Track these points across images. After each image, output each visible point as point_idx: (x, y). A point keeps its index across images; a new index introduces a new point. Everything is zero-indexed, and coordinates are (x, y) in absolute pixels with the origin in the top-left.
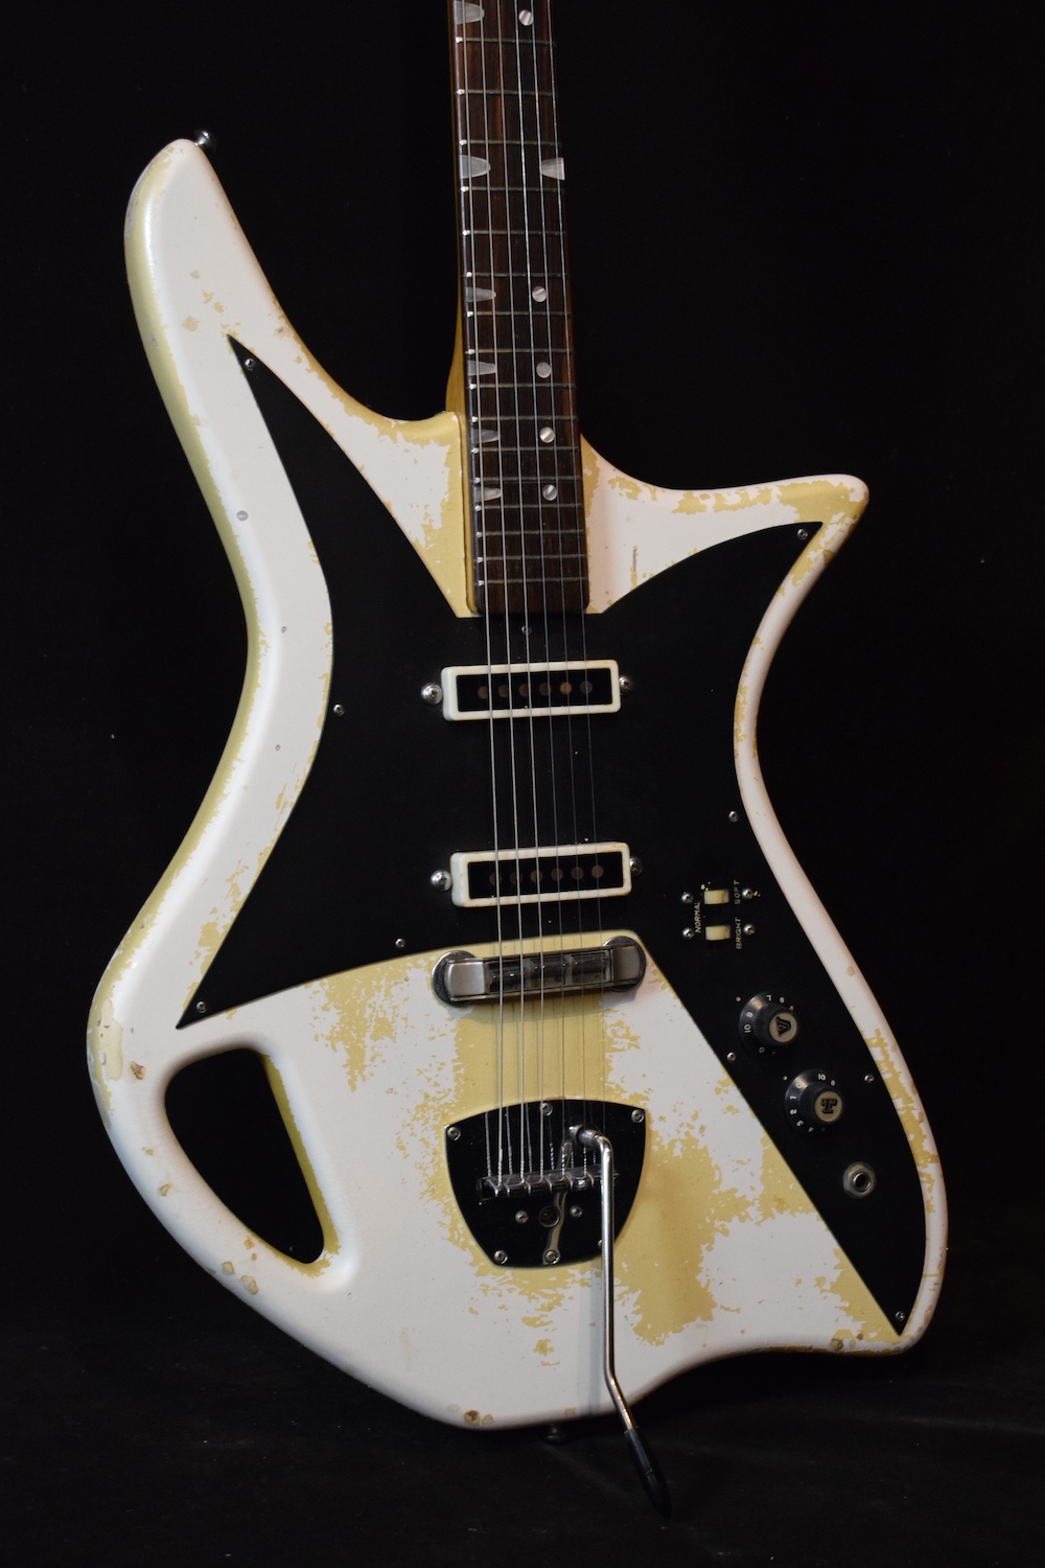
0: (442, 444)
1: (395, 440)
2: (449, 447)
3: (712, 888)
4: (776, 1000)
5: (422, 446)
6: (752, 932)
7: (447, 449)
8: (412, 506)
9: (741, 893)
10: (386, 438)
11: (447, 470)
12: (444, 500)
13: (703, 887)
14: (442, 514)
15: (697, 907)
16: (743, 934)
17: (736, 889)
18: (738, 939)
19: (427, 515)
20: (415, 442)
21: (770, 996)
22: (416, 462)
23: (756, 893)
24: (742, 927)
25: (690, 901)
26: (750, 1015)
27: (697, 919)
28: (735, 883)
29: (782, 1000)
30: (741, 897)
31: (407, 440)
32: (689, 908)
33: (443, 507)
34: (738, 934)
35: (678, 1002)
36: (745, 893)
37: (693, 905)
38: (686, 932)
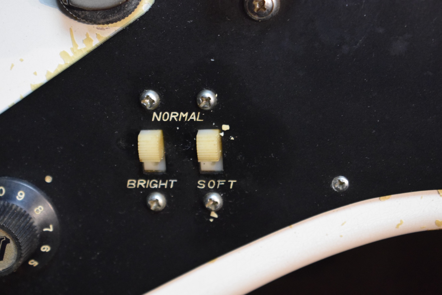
3: (224, 142)
4: (45, 238)
6: (153, 206)
9: (216, 190)
13: (226, 127)
15: (193, 117)
16: (149, 191)
17: (221, 182)
18: (142, 183)
21: (51, 229)
23: (214, 215)
24: (161, 190)
25: (203, 104)
26: (21, 196)
27: (173, 116)
28: (232, 182)
29: (46, 249)
30: (207, 191)
32: (194, 107)
34: (149, 183)
35: (41, 79)
36: (216, 198)
37: (197, 108)
38: (153, 95)
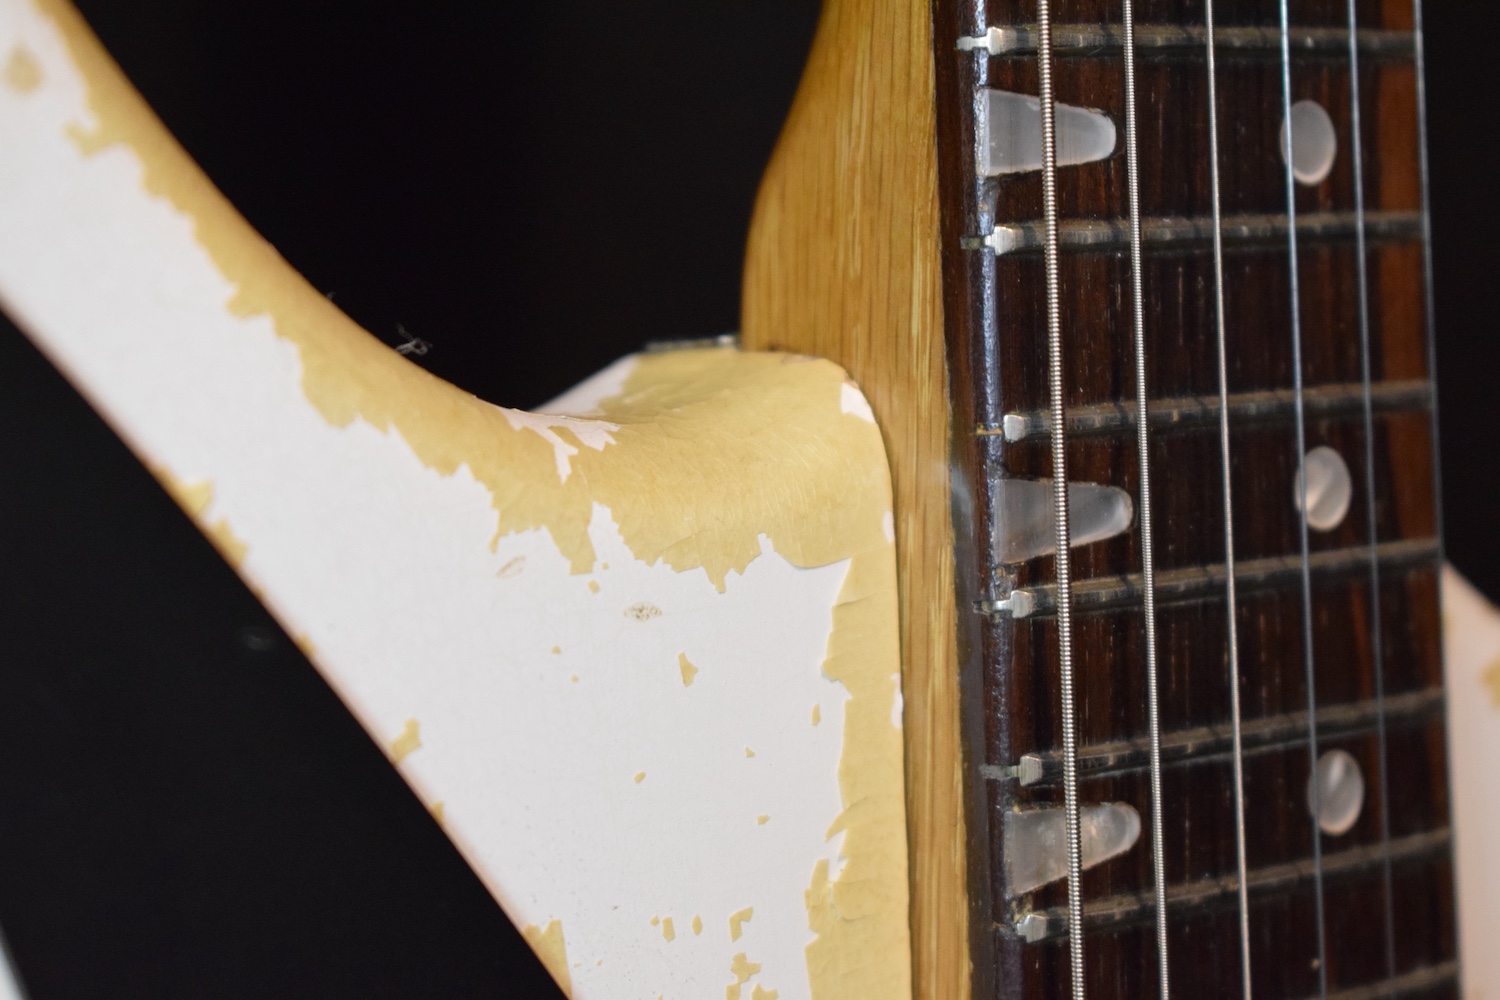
0: (811, 556)
1: (581, 556)
2: (845, 568)
5: (718, 579)
7: (836, 579)
8: (670, 933)
10: (537, 544)
11: (838, 698)
12: (823, 869)
14: (813, 953)
19: (744, 968)
20: (681, 555)
22: (688, 671)
31: (644, 546)
33: (817, 909)
